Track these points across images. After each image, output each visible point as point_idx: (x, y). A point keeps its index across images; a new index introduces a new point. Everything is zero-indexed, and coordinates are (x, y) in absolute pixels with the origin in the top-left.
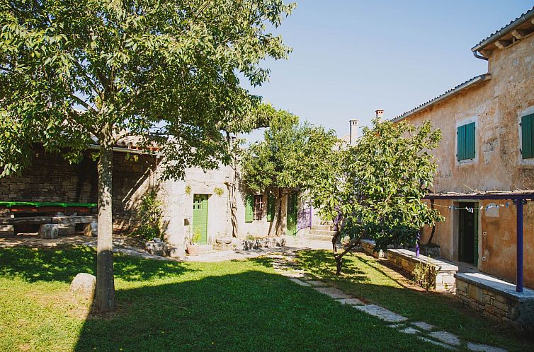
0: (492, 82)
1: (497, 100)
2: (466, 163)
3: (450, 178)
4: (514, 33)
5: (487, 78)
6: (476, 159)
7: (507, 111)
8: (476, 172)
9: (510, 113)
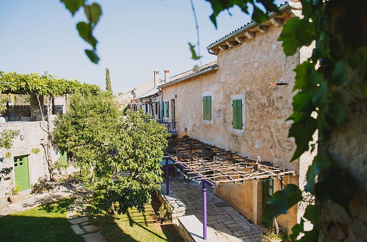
0: (219, 71)
1: (221, 84)
2: (207, 122)
3: (200, 130)
4: (227, 43)
5: (216, 68)
6: (212, 121)
7: (226, 94)
8: (212, 130)
9: (227, 96)
